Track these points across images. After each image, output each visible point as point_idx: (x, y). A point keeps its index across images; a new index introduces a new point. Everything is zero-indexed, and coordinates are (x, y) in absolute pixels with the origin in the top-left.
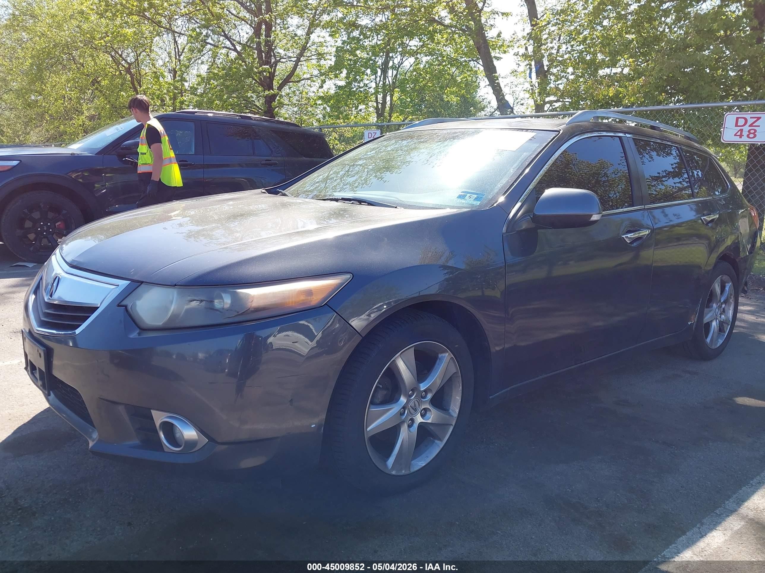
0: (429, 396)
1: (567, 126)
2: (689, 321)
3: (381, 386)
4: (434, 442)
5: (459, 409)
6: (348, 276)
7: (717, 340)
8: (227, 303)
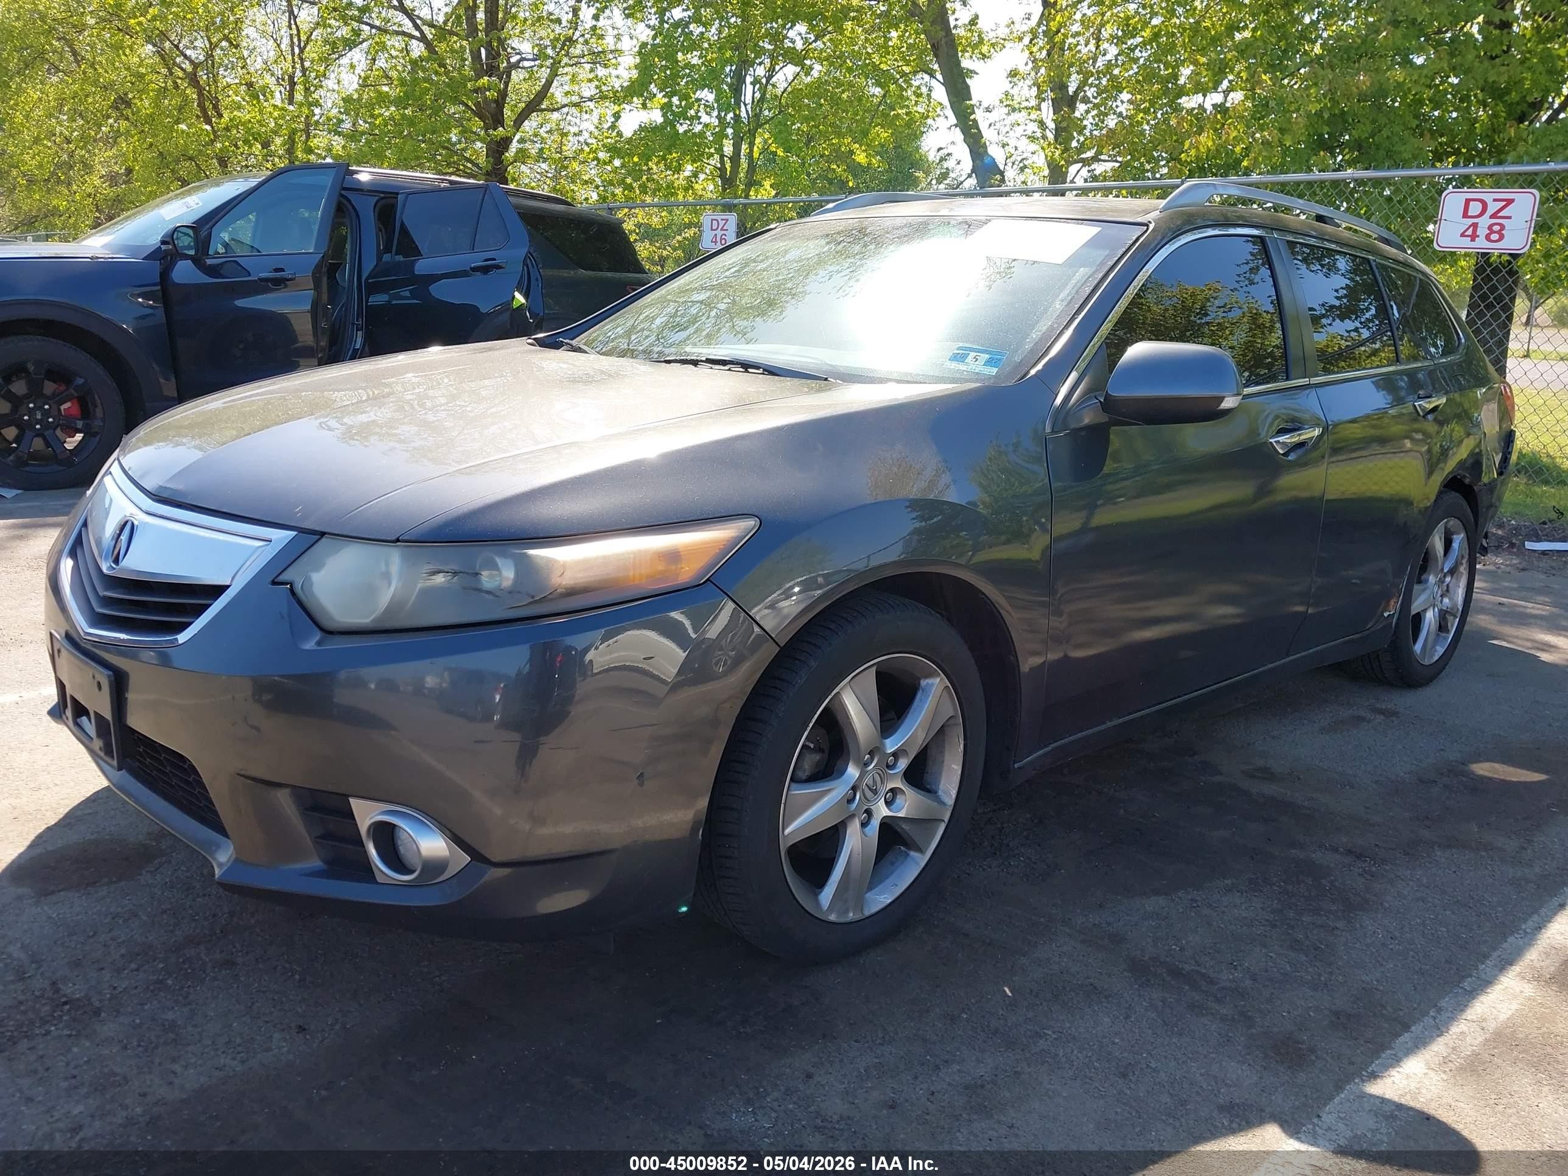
0: (903, 764)
1: (1162, 215)
2: (1386, 611)
3: (812, 746)
4: (908, 855)
5: (957, 789)
6: (751, 523)
7: (1433, 647)
8: (508, 579)
